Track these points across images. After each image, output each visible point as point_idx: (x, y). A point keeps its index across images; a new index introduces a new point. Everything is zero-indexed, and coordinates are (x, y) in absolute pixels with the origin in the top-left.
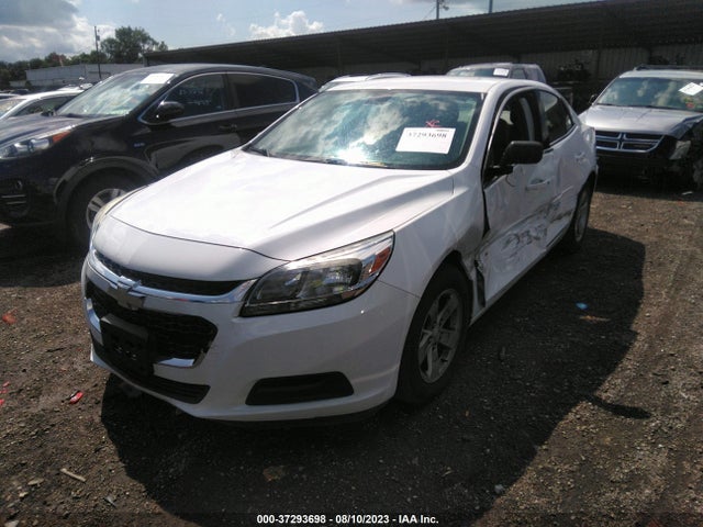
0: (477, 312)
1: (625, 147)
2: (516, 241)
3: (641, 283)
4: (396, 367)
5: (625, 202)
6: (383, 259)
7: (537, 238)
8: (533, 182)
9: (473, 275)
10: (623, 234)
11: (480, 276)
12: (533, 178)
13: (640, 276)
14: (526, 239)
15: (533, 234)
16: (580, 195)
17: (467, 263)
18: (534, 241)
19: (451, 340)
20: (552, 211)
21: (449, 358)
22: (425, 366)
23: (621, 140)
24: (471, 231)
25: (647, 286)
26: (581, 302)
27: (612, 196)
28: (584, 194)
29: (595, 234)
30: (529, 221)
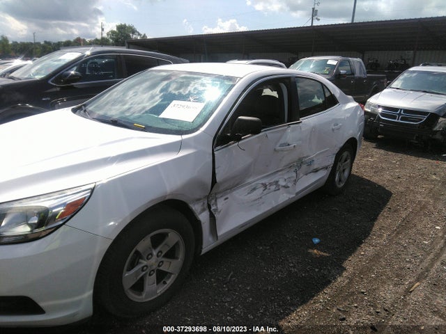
0: (208, 243)
1: (401, 120)
2: (262, 189)
3: (373, 225)
5: (396, 158)
6: (74, 209)
7: (286, 187)
8: (282, 145)
9: (204, 217)
10: (381, 183)
11: (212, 217)
12: (282, 141)
13: (375, 219)
14: (273, 187)
15: (282, 183)
16: (338, 156)
17: (196, 208)
18: (282, 189)
19: (173, 267)
20: (304, 167)
21: (170, 282)
23: (400, 114)
25: (376, 228)
26: (317, 237)
28: (345, 154)
29: (361, 181)
30: (280, 173)
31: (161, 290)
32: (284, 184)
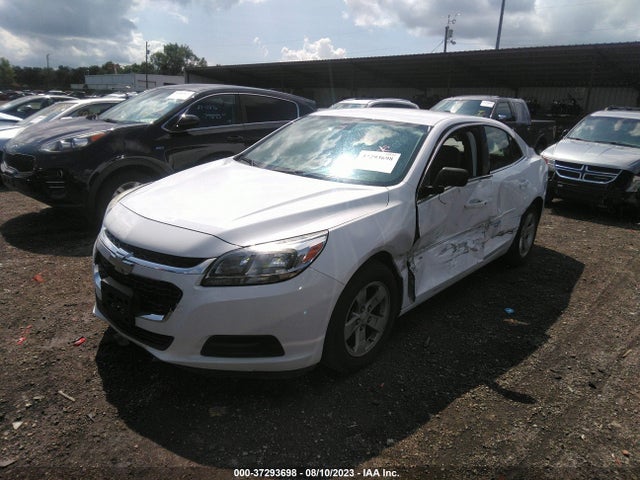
0: (407, 305)
1: (586, 178)
2: (452, 250)
3: (570, 297)
4: (322, 338)
5: (581, 227)
6: (315, 252)
7: (474, 250)
8: (472, 202)
9: (404, 274)
10: (569, 254)
11: (411, 277)
12: (472, 198)
13: (570, 290)
14: (463, 249)
15: (471, 245)
16: (524, 217)
17: (399, 263)
18: (471, 252)
19: (379, 324)
20: (491, 227)
21: (376, 339)
22: (352, 342)
23: (584, 171)
24: (401, 237)
25: (573, 299)
26: (510, 307)
27: (572, 220)
28: (530, 216)
29: (544, 251)
30: (468, 234)
31: (368, 347)
32: (472, 246)
